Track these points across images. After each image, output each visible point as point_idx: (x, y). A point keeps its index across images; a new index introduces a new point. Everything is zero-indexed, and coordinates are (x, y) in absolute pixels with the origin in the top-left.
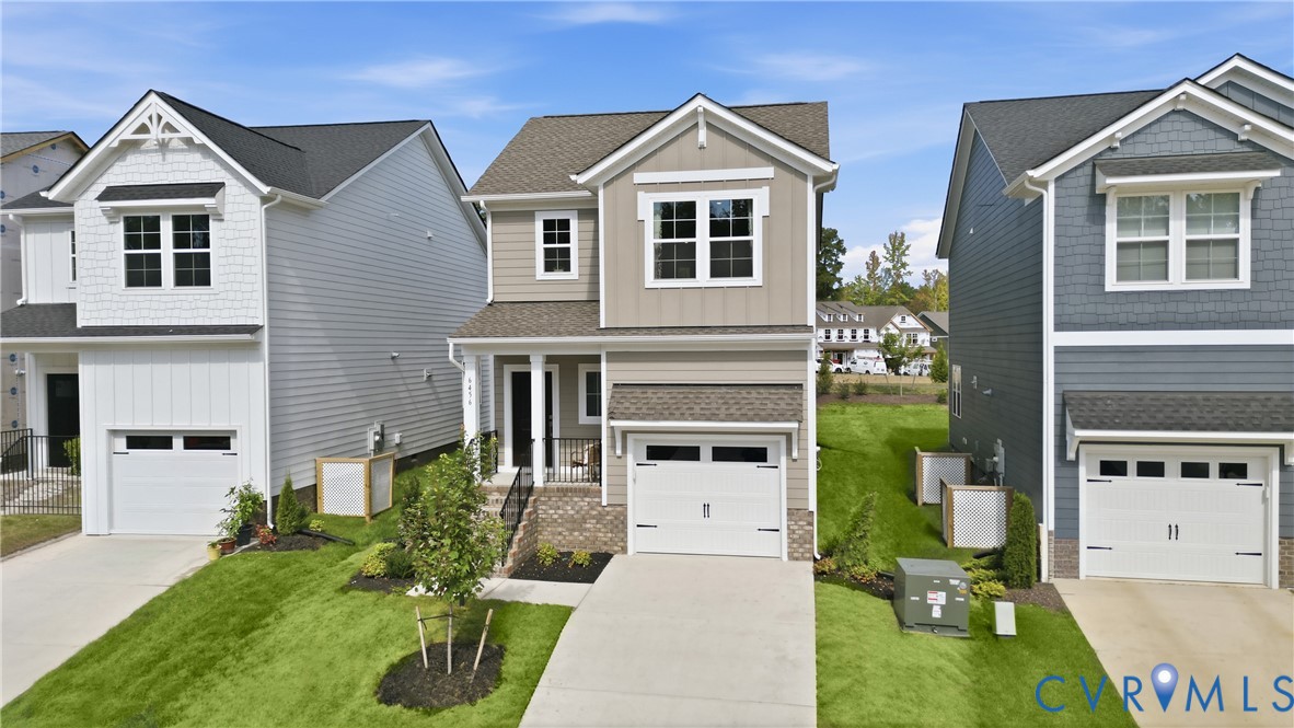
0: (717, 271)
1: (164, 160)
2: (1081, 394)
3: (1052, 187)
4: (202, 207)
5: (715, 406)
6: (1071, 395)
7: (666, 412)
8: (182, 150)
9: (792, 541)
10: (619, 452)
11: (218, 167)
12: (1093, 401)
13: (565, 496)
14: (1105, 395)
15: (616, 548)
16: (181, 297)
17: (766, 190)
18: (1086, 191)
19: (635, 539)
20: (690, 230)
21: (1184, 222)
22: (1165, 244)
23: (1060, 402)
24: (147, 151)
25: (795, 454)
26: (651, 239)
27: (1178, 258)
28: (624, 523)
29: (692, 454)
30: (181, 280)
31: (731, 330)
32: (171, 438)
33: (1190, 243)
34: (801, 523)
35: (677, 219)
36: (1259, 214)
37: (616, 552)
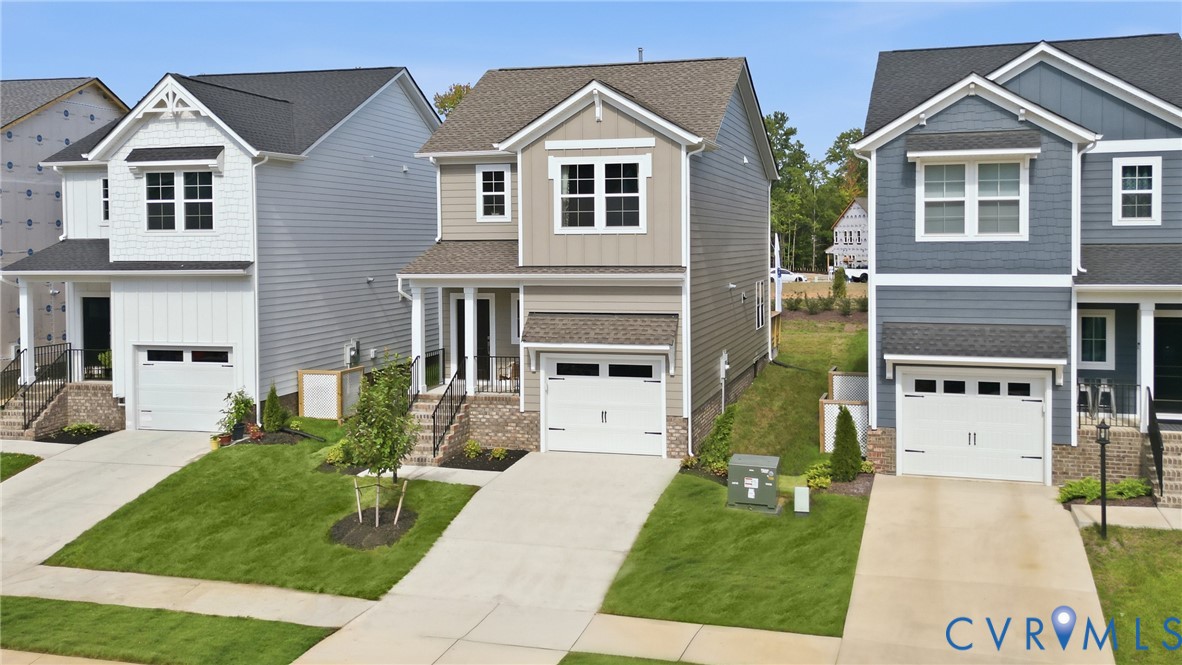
0: (612, 220)
1: (177, 128)
2: (897, 325)
3: (874, 156)
4: (206, 166)
5: (606, 331)
6: (890, 326)
7: (568, 336)
8: (192, 120)
9: (670, 442)
10: (533, 368)
11: (219, 133)
12: (905, 331)
13: (491, 404)
14: (915, 326)
15: (531, 447)
16: (190, 238)
17: (649, 155)
18: (901, 160)
19: (547, 439)
20: (589, 187)
21: (977, 186)
22: (962, 203)
23: (881, 331)
24: (165, 121)
25: (672, 371)
26: (559, 194)
27: (972, 215)
28: (538, 426)
29: (591, 370)
30: (191, 224)
31: (621, 270)
32: (182, 352)
33: (982, 204)
34: (677, 427)
35: (579, 177)
36: (1036, 181)
37: (531, 450)
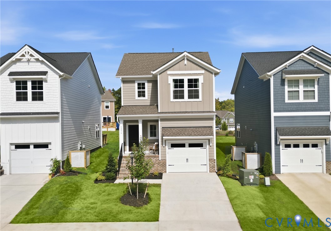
0: (190, 97)
1: (29, 64)
3: (272, 77)
4: (41, 78)
5: (190, 132)
6: (278, 128)
7: (178, 134)
8: (34, 62)
9: (210, 167)
11: (46, 67)
12: (283, 129)
13: (149, 158)
14: (286, 128)
15: (163, 171)
16: (33, 104)
17: (202, 76)
18: (280, 78)
19: (168, 169)
20: (182, 86)
21: (303, 86)
22: (298, 91)
23: (275, 130)
24: (23, 62)
25: (211, 145)
26: (172, 89)
27: (301, 94)
29: (183, 145)
30: (34, 99)
31: (194, 113)
32: (30, 145)
33: (304, 91)
34: (212, 163)
35: (179, 83)
36: (319, 84)
